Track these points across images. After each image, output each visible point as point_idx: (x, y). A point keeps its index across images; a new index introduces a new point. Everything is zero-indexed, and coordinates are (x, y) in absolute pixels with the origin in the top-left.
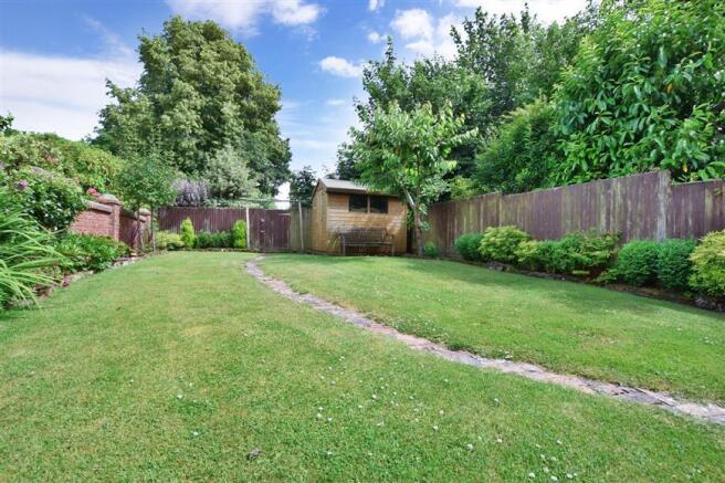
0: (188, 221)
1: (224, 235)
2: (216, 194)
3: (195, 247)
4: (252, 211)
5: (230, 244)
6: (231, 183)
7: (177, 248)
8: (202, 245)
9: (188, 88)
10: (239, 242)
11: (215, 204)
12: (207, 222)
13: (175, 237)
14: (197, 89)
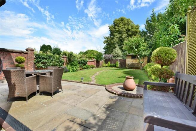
0: (109, 62)
1: (114, 64)
2: (114, 57)
3: (110, 67)
4: (120, 59)
5: (115, 66)
6: (117, 54)
7: (107, 67)
8: (111, 66)
9: (116, 34)
10: (117, 66)
11: (114, 58)
12: (112, 62)
13: (107, 65)
14: (118, 33)
